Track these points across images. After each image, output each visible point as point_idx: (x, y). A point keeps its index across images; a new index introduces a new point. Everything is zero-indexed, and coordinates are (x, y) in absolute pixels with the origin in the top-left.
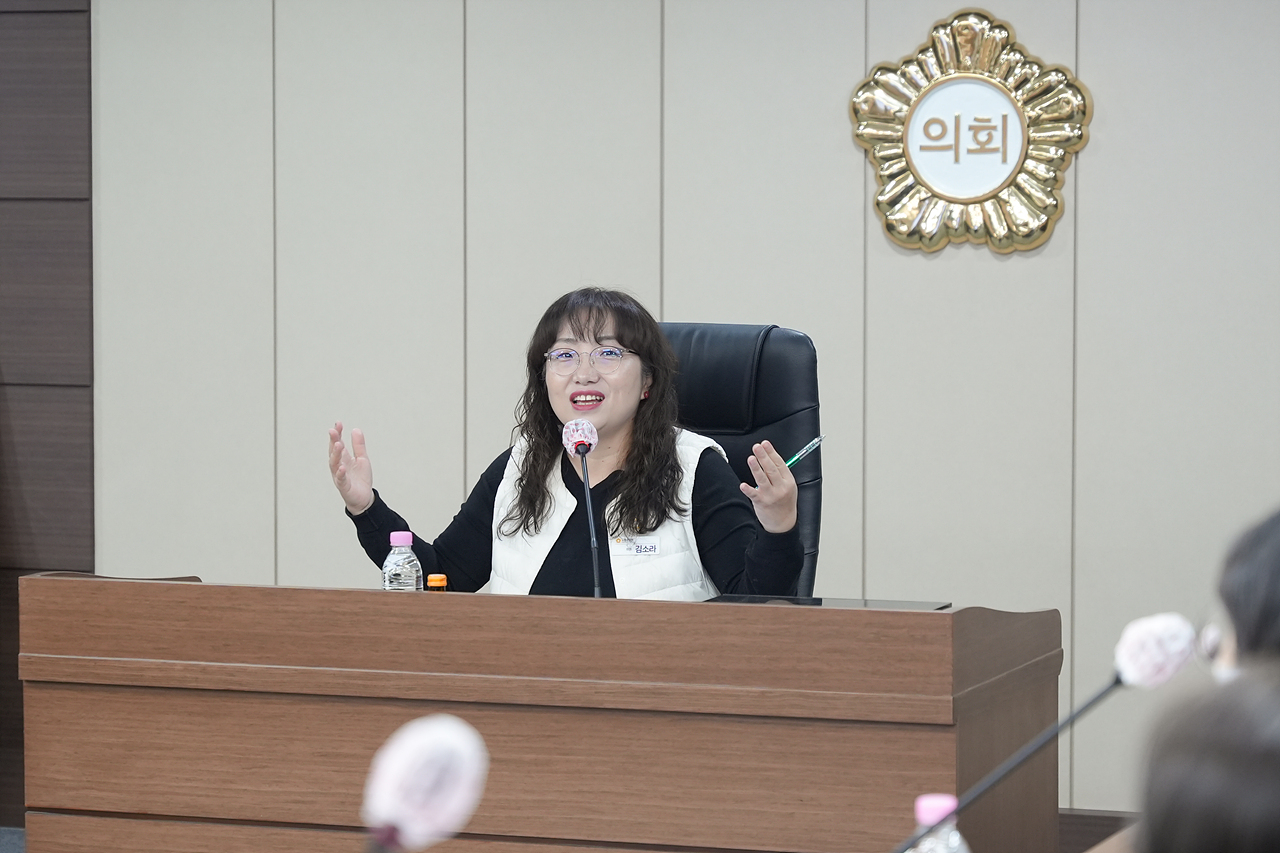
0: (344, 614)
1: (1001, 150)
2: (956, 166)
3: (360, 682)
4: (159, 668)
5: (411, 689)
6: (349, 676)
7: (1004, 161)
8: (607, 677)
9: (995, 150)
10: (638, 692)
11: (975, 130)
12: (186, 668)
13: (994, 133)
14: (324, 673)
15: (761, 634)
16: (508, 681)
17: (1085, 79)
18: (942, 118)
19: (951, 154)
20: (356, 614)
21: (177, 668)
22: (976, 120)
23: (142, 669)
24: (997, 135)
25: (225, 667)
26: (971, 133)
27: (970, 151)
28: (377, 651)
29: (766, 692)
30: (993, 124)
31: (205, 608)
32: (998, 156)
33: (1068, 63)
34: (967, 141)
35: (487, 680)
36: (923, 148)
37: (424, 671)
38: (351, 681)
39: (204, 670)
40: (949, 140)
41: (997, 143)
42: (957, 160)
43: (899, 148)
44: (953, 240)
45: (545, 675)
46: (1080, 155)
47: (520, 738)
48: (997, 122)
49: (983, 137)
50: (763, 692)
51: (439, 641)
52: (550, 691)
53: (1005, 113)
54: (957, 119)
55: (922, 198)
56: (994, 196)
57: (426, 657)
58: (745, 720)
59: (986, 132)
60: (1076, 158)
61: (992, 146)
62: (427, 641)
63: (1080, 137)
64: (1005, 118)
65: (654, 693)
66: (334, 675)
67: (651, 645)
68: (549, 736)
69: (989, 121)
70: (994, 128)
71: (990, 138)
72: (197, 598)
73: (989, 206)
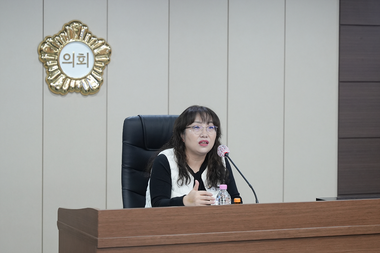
0: (217, 214)
1: (87, 64)
2: (73, 68)
3: (222, 237)
4: (151, 239)
5: (240, 237)
6: (219, 235)
7: (88, 67)
8: (302, 227)
9: (85, 64)
10: (311, 231)
11: (79, 57)
12: (161, 238)
13: (85, 58)
14: (210, 235)
15: (348, 209)
16: (271, 232)
17: (109, 43)
18: (69, 53)
19: (72, 65)
20: (221, 214)
21: (158, 238)
22: (79, 54)
23: (145, 240)
24: (86, 59)
25: (175, 236)
26: (78, 58)
27: (78, 64)
28: (228, 226)
29: (350, 227)
30: (84, 55)
31: (168, 216)
32: (86, 65)
33: (104, 37)
34: (76, 61)
35: (265, 232)
36: (63, 63)
37: (244, 231)
38: (220, 237)
39: (168, 238)
40: (71, 60)
41: (85, 61)
42: (73, 66)
43: (56, 63)
44: (70, 91)
45: (283, 229)
46: (108, 66)
47: (272, 250)
48: (85, 55)
49: (81, 59)
50: (349, 228)
51: (249, 220)
52: (285, 234)
53: (88, 52)
54: (74, 55)
55: (64, 78)
56: (85, 78)
57: (245, 226)
58: (341, 237)
59: (82, 58)
60: (107, 66)
61: (84, 62)
62: (244, 220)
63: (109, 60)
64: (88, 54)
65: (317, 231)
66: (214, 235)
67: (316, 215)
68: (281, 249)
69: (83, 54)
70: (85, 57)
71: (84, 60)
72: (165, 213)
73: (83, 80)
